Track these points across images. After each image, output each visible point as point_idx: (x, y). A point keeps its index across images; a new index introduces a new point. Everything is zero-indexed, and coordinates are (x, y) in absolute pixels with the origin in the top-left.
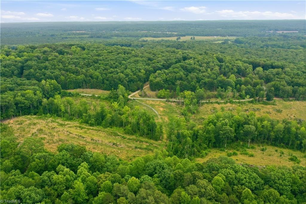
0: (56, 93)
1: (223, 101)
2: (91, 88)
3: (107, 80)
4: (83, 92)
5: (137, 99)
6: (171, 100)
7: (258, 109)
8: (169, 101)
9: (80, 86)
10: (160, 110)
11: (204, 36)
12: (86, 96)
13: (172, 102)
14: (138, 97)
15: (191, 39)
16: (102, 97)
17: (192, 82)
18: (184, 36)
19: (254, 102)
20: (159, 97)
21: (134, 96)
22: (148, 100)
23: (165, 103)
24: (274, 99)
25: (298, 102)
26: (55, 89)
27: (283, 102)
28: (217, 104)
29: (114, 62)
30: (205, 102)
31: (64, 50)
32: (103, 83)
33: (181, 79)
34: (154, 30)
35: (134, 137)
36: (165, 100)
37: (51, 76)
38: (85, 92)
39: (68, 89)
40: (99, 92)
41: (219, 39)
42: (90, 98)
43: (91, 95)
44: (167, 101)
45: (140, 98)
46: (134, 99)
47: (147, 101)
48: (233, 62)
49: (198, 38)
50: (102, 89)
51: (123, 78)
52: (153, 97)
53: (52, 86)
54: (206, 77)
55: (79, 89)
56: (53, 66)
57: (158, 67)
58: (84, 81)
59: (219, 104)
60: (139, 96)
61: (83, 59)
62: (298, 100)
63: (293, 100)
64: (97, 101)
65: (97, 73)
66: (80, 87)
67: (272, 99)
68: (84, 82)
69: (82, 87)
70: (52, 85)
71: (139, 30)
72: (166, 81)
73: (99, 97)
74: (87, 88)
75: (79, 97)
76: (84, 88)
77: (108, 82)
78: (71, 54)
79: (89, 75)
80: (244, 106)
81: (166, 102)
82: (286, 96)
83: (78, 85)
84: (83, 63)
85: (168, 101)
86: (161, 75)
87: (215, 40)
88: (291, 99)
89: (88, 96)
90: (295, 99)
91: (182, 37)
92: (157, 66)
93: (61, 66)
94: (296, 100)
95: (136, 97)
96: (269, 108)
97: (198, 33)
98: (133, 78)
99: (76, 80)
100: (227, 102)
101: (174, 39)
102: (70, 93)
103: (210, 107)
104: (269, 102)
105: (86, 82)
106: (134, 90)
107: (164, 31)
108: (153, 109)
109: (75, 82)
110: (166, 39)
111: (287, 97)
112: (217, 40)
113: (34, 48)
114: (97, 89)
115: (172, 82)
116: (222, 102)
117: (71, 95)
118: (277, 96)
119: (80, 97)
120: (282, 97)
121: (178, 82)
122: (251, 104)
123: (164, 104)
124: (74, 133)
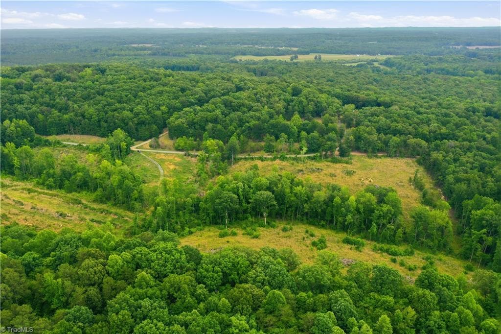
0: (25, 140)
1: (270, 157)
2: (83, 134)
3: (106, 122)
4: (68, 140)
5: (143, 152)
6: (193, 154)
7: (318, 169)
8: (189, 155)
9: (66, 130)
10: (169, 168)
11: (342, 54)
12: (69, 145)
13: (193, 156)
14: (147, 149)
15: (316, 58)
16: (90, 147)
17: (231, 125)
18: (306, 54)
19: (318, 159)
20: (177, 149)
21: (141, 147)
22: (159, 153)
23: (182, 158)
24: (352, 153)
25: (388, 160)
26: (25, 134)
27: (365, 160)
28: (260, 161)
29: (127, 94)
30: (244, 157)
31: (65, 74)
32: (100, 126)
33: (215, 121)
34: (263, 44)
35: (104, 206)
36: (183, 153)
37: (25, 114)
38: (72, 140)
39: (50, 135)
40: (92, 141)
41: (361, 60)
42: (74, 149)
43: (76, 144)
44: (185, 155)
45: (149, 149)
46: (138, 151)
47: (157, 155)
48: (312, 95)
49: (325, 57)
50: (98, 134)
51: (127, 119)
52: (170, 149)
53: (19, 129)
54: (254, 118)
55: (65, 135)
56: (33, 99)
57: (190, 102)
58: (72, 122)
59: (262, 160)
60: (149, 147)
61: (85, 89)
62: (390, 156)
63: (382, 156)
64: (83, 153)
65: (92, 110)
66: (66, 132)
67: (347, 154)
68: (71, 125)
69: (69, 131)
70: (20, 127)
71: (238, 43)
72: (192, 124)
73: (87, 148)
74: (75, 133)
75: (58, 147)
76: (72, 134)
77: (105, 125)
78: (74, 81)
79: (80, 113)
80: (299, 165)
81: (185, 157)
82: (370, 150)
83: (63, 129)
84: (80, 95)
85: (187, 154)
86: (187, 115)
87: (354, 61)
88: (379, 155)
89: (73, 145)
90: (386, 154)
91: (304, 55)
92: (188, 101)
93: (47, 98)
94: (387, 156)
95: (144, 149)
96: (338, 168)
97: (332, 50)
98: (144, 119)
99: (60, 120)
100: (275, 159)
101: (287, 58)
102: (47, 141)
103: (248, 164)
104: (342, 158)
105: (74, 124)
106: (144, 137)
107: (279, 46)
108: (159, 167)
109: (59, 124)
110: (271, 59)
111: (373, 152)
112: (356, 61)
113: (24, 70)
114: (91, 135)
115: (200, 126)
116: (268, 158)
117: (47, 143)
118: (358, 149)
119: (61, 146)
120: (366, 151)
121: (210, 126)
122: (313, 162)
123: (180, 160)
124: (11, 199)
